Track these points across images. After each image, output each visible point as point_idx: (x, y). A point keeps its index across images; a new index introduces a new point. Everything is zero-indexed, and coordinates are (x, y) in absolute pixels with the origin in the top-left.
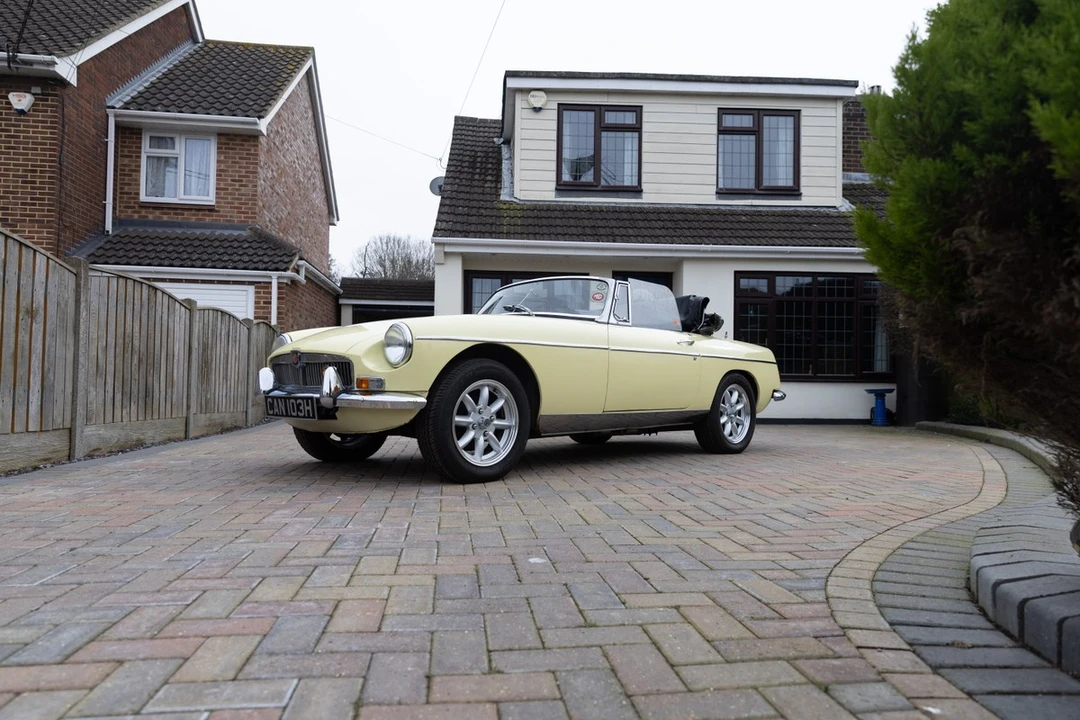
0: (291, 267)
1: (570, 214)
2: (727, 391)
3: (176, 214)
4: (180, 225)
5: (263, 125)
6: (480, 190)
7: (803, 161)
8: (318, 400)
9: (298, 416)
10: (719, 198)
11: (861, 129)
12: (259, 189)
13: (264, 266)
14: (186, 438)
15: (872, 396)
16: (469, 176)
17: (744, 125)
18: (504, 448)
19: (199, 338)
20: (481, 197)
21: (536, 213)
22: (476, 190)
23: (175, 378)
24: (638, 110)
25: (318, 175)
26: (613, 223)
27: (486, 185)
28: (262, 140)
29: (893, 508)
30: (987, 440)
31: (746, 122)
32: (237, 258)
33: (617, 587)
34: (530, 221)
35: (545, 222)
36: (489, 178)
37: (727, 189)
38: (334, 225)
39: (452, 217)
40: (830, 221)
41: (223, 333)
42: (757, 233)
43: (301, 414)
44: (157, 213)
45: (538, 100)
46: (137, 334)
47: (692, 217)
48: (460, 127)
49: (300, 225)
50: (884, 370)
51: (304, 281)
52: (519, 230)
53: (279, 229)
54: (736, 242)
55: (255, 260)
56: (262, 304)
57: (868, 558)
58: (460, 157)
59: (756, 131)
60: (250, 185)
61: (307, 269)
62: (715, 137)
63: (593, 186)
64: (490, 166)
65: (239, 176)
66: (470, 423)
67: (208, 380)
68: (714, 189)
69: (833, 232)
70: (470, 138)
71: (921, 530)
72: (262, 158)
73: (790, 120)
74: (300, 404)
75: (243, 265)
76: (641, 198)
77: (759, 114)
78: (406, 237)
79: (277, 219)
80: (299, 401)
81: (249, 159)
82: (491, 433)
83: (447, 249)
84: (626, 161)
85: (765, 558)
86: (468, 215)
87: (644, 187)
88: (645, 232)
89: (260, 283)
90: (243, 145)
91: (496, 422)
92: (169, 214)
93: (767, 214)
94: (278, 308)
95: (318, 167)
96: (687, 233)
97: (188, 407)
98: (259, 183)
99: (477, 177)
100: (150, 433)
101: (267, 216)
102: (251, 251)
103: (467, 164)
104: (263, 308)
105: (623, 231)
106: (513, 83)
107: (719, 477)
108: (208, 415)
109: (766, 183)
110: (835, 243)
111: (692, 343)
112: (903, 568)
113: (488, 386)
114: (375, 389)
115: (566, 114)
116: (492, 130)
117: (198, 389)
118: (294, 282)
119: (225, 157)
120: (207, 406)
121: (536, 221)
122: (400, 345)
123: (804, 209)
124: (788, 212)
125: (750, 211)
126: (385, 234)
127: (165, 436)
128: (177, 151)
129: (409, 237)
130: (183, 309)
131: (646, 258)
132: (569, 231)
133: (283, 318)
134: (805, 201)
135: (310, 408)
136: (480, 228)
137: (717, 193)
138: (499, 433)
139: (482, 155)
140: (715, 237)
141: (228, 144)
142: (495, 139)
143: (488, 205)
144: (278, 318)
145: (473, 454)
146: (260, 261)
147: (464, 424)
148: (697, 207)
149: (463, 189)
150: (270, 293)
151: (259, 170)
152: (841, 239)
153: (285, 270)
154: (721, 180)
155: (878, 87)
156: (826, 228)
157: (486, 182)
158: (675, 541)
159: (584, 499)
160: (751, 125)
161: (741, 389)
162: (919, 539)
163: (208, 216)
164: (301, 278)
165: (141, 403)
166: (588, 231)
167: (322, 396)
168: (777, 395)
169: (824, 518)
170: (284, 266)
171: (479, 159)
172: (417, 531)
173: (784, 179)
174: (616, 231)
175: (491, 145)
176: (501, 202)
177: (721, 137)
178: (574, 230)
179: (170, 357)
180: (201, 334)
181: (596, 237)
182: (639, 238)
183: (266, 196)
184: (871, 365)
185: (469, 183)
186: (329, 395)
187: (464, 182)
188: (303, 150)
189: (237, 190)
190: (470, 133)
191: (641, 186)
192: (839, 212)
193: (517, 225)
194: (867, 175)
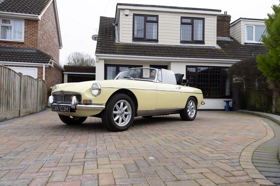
0: (49, 62)
1: (137, 47)
2: (189, 102)
3: (10, 44)
4: (12, 48)
5: (40, 17)
6: (109, 39)
8: (70, 106)
9: (63, 111)
10: (181, 44)
11: (222, 24)
12: (38, 37)
13: (41, 62)
14: (19, 117)
15: (225, 102)
16: (106, 35)
17: (188, 22)
18: (127, 121)
19: (23, 85)
20: (110, 41)
21: (127, 47)
22: (108, 39)
23: (16, 98)
24: (157, 16)
25: (56, 33)
26: (150, 50)
27: (111, 38)
28: (39, 22)
29: (246, 138)
30: (260, 116)
31: (189, 21)
32: (32, 59)
33: (180, 166)
34: (125, 49)
35: (129, 50)
36: (112, 36)
37: (183, 41)
38: (61, 49)
39: (101, 48)
40: (213, 51)
41: (30, 83)
42: (192, 54)
43: (65, 111)
44: (5, 44)
45: (127, 12)
46: (4, 84)
47: (173, 49)
48: (102, 20)
49: (51, 48)
50: (228, 95)
51: (53, 67)
52: (122, 52)
53: (44, 50)
54: (187, 57)
55: (37, 60)
56: (40, 74)
57: (247, 155)
58: (102, 29)
59: (192, 24)
60: (36, 36)
61: (54, 63)
62: (180, 25)
63: (143, 39)
64: (112, 32)
65: (32, 33)
66: (117, 113)
67: (26, 98)
68: (179, 41)
69: (214, 54)
70: (105, 23)
71: (258, 146)
72: (39, 28)
73: (202, 21)
74: (64, 108)
75: (34, 61)
76: (158, 43)
77: (193, 19)
78: (82, 53)
79: (44, 47)
80: (63, 107)
81: (35, 28)
82: (124, 116)
83: (100, 58)
84: (153, 32)
85: (218, 156)
86: (106, 47)
87: (159, 39)
88: (160, 53)
89: (39, 67)
90: (33, 23)
91: (125, 113)
92: (9, 44)
93: (195, 49)
94: (45, 75)
95: (56, 31)
96: (172, 54)
97: (20, 107)
98: (38, 35)
99: (108, 35)
100: (9, 115)
101: (41, 46)
102: (36, 57)
103: (104, 31)
104: (40, 75)
105: (153, 53)
106: (119, 7)
107: (191, 128)
108: (26, 109)
109: (194, 39)
110: (215, 57)
111: (180, 88)
112: (259, 158)
113: (123, 102)
114: (89, 103)
115: (135, 17)
116: (112, 21)
117: (23, 101)
118: (50, 67)
119: (27, 27)
120: (25, 107)
121: (127, 49)
122: (97, 89)
123: (206, 47)
124: (201, 48)
125: (190, 48)
126: (75, 52)
127: (13, 116)
128: (11, 24)
129: (83, 53)
130: (18, 76)
131: (160, 61)
132: (136, 52)
133: (47, 78)
134: (206, 45)
135: (67, 109)
136: (110, 51)
137: (180, 42)
138: (126, 116)
139: (109, 28)
140: (180, 55)
141: (28, 23)
142: (113, 24)
143: (112, 44)
144: (45, 78)
145: (118, 123)
146: (39, 60)
147: (116, 114)
148: (175, 46)
149: (104, 39)
150: (43, 70)
151: (38, 31)
152: (217, 56)
153: (47, 63)
154: (181, 38)
155: (226, 12)
156: (212, 53)
157: (111, 37)
158: (189, 151)
159: (155, 137)
160: (190, 22)
161: (193, 102)
162: (258, 148)
163: (22, 45)
164: (52, 65)
165: (6, 106)
166: (143, 53)
167: (72, 105)
168: (203, 103)
169: (228, 142)
170: (47, 62)
171: (108, 30)
172: (109, 149)
173: (200, 38)
174: (151, 53)
175: (112, 25)
176: (116, 43)
177: (182, 25)
178: (138, 52)
179: (14, 91)
180: (24, 84)
181: (145, 55)
182: (158, 55)
183: (40, 39)
184: (225, 93)
185: (105, 37)
186: (74, 105)
187: (104, 37)
188: (51, 25)
189: (31, 37)
190: (105, 22)
191: (158, 39)
192: (215, 48)
193: (121, 50)
194: (223, 37)
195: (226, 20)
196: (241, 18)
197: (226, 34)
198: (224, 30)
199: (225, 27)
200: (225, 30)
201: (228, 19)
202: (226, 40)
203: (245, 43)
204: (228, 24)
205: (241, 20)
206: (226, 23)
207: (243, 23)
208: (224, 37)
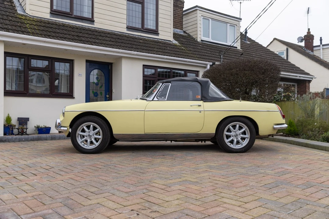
1: (63, 28)
6: (3, 6)
7: (160, 20)
10: (128, 30)
20: (6, 9)
21: (44, 25)
34: (42, 28)
37: (130, 27)
42: (150, 49)
47: (120, 37)
59: (142, 3)
62: (126, 2)
63: (70, 14)
68: (125, 26)
69: (176, 51)
76: (94, 25)
86: (3, 19)
87: (95, 19)
88: (104, 42)
93: (148, 40)
96: (122, 45)
121: (46, 29)
123: (161, 40)
124: (156, 41)
125: (142, 38)
131: (105, 55)
132: (65, 36)
134: (160, 37)
136: (14, 28)
137: (127, 28)
143: (12, 15)
148: (120, 33)
154: (128, 22)
156: (172, 49)
166: (76, 38)
173: (152, 26)
174: (90, 40)
176: (19, 14)
177: (128, 2)
181: (82, 42)
191: (93, 19)
192: (173, 43)
193: (36, 29)
194: (175, 29)
195: (179, 5)
196: (197, 6)
197: (178, 25)
198: (176, 18)
199: (178, 15)
200: (178, 19)
201: (181, 5)
202: (180, 33)
203: (202, 41)
204: (181, 12)
205: (197, 8)
206: (178, 10)
207: (199, 13)
208: (177, 29)
